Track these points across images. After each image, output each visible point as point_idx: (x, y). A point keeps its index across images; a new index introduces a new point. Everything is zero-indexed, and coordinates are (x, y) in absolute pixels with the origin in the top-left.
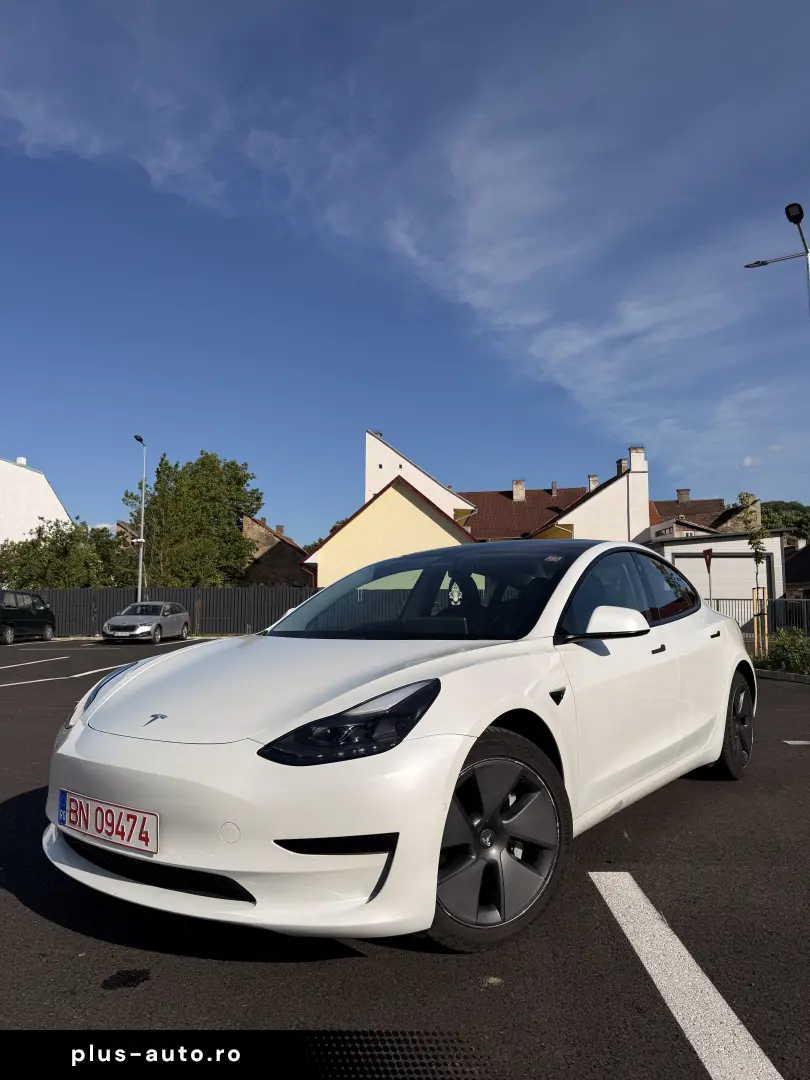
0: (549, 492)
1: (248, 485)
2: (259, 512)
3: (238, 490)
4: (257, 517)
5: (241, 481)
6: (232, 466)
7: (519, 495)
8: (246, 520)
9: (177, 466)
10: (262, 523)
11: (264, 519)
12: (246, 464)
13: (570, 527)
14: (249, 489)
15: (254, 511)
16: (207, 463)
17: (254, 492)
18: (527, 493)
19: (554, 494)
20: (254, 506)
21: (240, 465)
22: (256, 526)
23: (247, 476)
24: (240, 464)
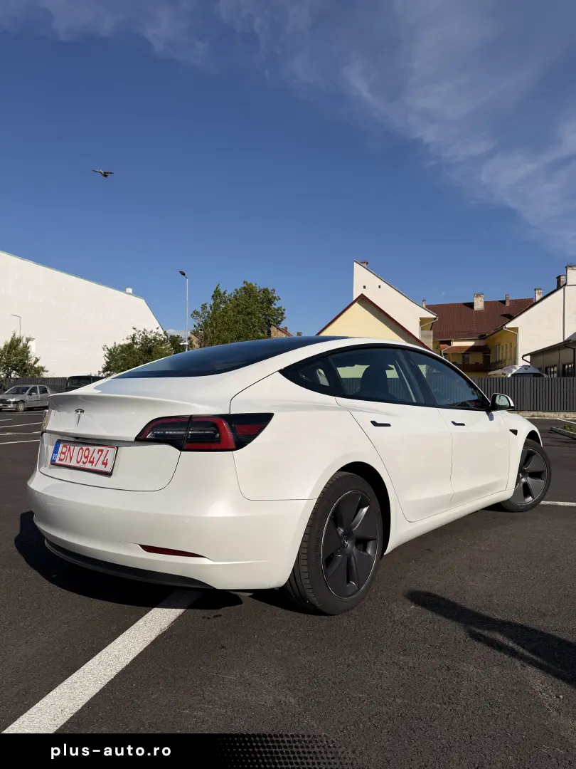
0: (504, 302)
1: (275, 305)
2: (282, 323)
3: (268, 307)
4: (281, 326)
5: (270, 302)
6: (265, 291)
7: (479, 305)
8: (273, 329)
9: (225, 293)
10: (285, 331)
11: (286, 328)
12: (274, 290)
13: (516, 329)
14: (276, 307)
15: (279, 323)
16: (248, 290)
17: (279, 309)
18: (486, 303)
19: (508, 304)
20: (280, 319)
21: (270, 291)
22: (280, 333)
23: (275, 298)
24: (270, 289)
